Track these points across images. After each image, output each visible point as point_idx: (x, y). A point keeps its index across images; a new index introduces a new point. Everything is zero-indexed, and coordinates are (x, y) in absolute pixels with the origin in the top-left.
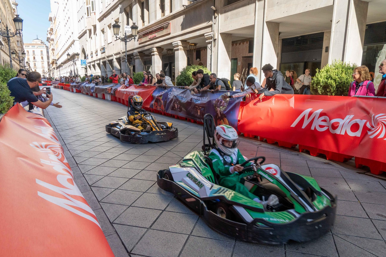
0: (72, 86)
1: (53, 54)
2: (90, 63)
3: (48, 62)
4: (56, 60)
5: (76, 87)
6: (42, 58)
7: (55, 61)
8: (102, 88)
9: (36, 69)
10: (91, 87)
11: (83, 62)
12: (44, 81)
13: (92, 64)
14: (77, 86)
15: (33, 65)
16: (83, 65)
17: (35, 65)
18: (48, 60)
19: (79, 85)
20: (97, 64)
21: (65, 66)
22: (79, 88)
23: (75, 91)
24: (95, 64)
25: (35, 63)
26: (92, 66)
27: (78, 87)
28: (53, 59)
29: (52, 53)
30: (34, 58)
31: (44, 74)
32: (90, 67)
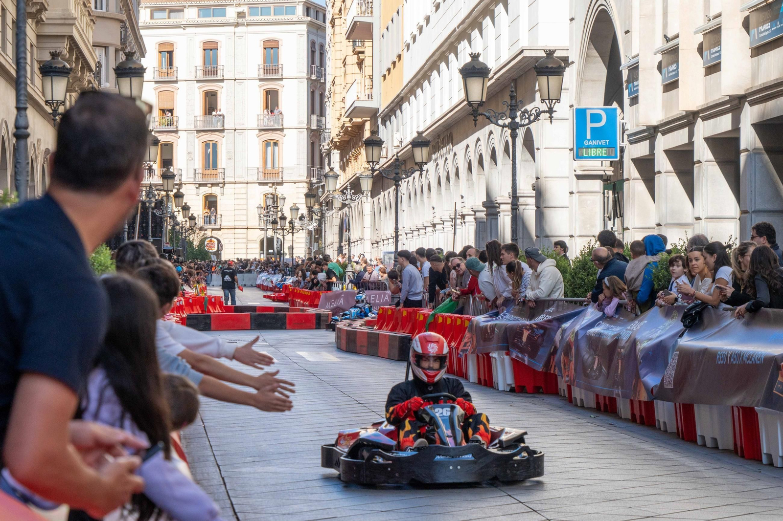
0: (484, 334)
1: (360, 64)
2: (651, 133)
3: (315, 135)
4: (373, 114)
5: (516, 346)
6: (271, 100)
7: (368, 126)
8: (739, 355)
9: (216, 190)
10: (641, 346)
11: (592, 129)
12: (272, 289)
13: (664, 142)
14: (526, 334)
15: (198, 163)
16: (592, 152)
17: (211, 157)
18: (314, 118)
19: (540, 326)
20: (712, 142)
21: (441, 162)
22: (543, 353)
23: (510, 380)
24: (691, 143)
25: (215, 146)
26: (663, 163)
27: (533, 347)
28: (355, 112)
29: (353, 59)
30: (211, 103)
31: (270, 233)
32: (646, 166)
